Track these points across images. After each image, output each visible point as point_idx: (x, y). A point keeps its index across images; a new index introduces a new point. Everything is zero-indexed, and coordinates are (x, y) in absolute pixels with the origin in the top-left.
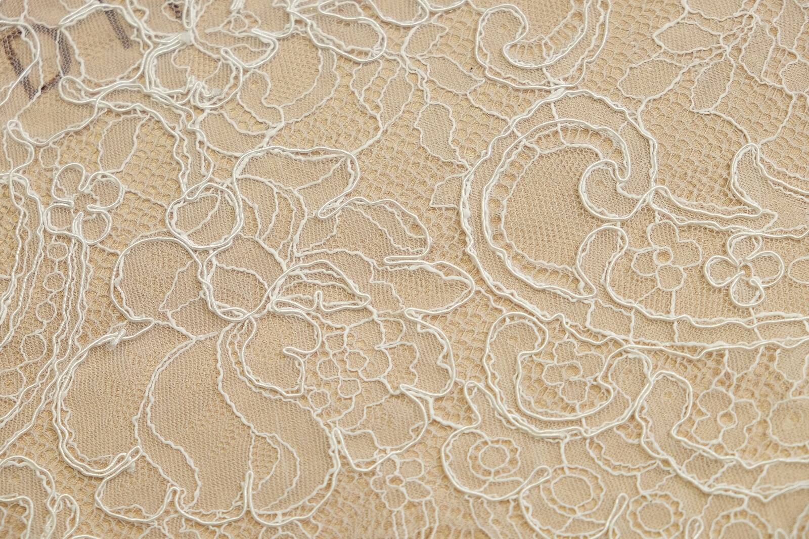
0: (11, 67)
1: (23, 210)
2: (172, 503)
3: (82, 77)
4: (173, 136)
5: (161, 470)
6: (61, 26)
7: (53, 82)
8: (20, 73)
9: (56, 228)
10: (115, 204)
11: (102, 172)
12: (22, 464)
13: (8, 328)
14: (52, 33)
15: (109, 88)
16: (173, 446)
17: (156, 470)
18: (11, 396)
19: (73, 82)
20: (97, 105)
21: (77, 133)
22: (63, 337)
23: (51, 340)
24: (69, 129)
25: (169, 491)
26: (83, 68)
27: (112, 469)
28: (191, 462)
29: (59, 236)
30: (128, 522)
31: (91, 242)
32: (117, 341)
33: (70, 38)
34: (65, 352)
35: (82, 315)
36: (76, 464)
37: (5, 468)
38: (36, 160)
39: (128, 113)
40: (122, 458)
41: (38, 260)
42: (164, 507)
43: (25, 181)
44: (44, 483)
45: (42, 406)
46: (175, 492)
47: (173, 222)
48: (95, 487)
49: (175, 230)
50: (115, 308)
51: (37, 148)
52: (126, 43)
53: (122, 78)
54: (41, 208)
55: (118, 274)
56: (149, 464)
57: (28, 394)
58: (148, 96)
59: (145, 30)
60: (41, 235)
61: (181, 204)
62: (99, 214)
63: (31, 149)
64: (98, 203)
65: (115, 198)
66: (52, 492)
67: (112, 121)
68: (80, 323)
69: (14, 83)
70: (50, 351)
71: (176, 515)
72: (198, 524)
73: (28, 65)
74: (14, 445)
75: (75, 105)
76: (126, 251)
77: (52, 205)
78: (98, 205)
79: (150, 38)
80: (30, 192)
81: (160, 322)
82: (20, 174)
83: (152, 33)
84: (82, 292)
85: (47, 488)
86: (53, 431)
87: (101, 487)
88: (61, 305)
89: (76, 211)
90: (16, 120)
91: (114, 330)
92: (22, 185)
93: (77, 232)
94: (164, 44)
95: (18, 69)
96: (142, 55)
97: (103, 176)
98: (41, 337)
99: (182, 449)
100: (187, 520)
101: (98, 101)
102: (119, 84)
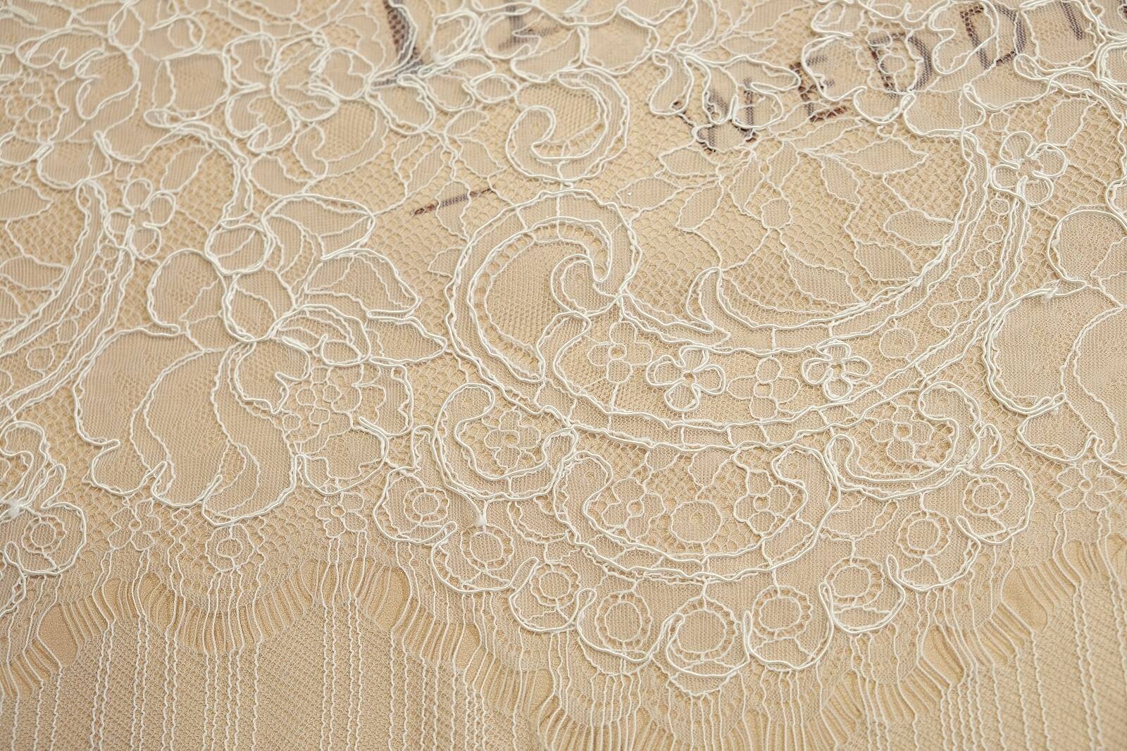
0: (969, 38)
1: (972, 165)
2: (1091, 449)
3: (1036, 58)
4: (1117, 124)
5: (1082, 418)
6: (1020, 9)
7: (1009, 57)
8: (976, 45)
9: (999, 185)
10: (1058, 174)
11: (1048, 143)
12: (950, 390)
13: (946, 266)
14: (1010, 14)
15: (1063, 71)
16: (1095, 398)
17: (1078, 418)
18: (945, 328)
19: (1028, 61)
20: (1050, 84)
21: (1028, 105)
22: (998, 283)
23: (985, 285)
24: (1020, 100)
25: (1090, 439)
26: (1037, 50)
27: (1037, 409)
28: (1111, 416)
29: (1002, 194)
30: (1047, 460)
31: (1033, 204)
32: (1051, 296)
33: (1028, 21)
34: (998, 298)
35: (1018, 268)
36: (1003, 399)
37: (934, 391)
38: (986, 124)
39: (1078, 96)
40: (1047, 401)
41: (981, 211)
42: (1084, 451)
43: (974, 139)
44: (971, 410)
45: (973, 341)
46: (1094, 440)
47: (1112, 199)
48: (1017, 422)
49: (1112, 206)
50: (1049, 266)
51: (989, 113)
52: (1079, 34)
53: (1073, 65)
54: (988, 166)
55: (1055, 238)
56: (1071, 411)
57: (961, 328)
58: (1097, 84)
59: (1101, 26)
60: (986, 189)
61: (1121, 185)
62: (1042, 180)
63: (984, 112)
64: (1042, 170)
65: (1058, 170)
66: (979, 420)
67: (1061, 100)
68: (1016, 274)
69: (972, 52)
70: (986, 294)
71: (1094, 461)
72: (1114, 473)
73: (985, 38)
74: (943, 372)
75: (1028, 81)
76: (1065, 217)
77: (998, 165)
78: (1042, 172)
79: (1103, 33)
80: (979, 150)
81: (1091, 286)
82: (970, 132)
83: (1107, 30)
84: (1020, 246)
85: (974, 415)
86: (983, 366)
87: (1025, 422)
88: (998, 255)
89: (1020, 175)
90: (970, 84)
91: (1048, 286)
92: (972, 143)
93: (1019, 192)
94: (1116, 41)
95: (976, 42)
96: (1095, 48)
97: (1049, 148)
98: (977, 280)
99: (1103, 403)
100: (1105, 467)
101: (1051, 81)
102: (1071, 69)
